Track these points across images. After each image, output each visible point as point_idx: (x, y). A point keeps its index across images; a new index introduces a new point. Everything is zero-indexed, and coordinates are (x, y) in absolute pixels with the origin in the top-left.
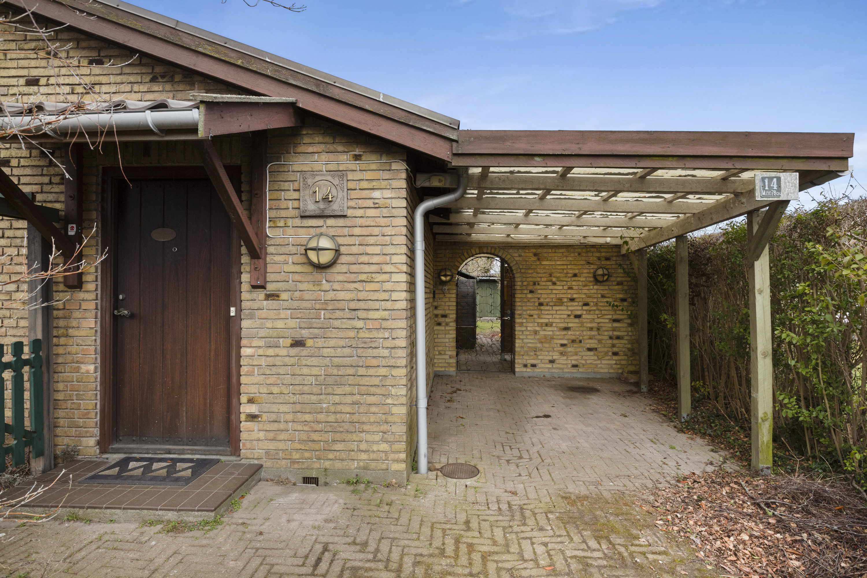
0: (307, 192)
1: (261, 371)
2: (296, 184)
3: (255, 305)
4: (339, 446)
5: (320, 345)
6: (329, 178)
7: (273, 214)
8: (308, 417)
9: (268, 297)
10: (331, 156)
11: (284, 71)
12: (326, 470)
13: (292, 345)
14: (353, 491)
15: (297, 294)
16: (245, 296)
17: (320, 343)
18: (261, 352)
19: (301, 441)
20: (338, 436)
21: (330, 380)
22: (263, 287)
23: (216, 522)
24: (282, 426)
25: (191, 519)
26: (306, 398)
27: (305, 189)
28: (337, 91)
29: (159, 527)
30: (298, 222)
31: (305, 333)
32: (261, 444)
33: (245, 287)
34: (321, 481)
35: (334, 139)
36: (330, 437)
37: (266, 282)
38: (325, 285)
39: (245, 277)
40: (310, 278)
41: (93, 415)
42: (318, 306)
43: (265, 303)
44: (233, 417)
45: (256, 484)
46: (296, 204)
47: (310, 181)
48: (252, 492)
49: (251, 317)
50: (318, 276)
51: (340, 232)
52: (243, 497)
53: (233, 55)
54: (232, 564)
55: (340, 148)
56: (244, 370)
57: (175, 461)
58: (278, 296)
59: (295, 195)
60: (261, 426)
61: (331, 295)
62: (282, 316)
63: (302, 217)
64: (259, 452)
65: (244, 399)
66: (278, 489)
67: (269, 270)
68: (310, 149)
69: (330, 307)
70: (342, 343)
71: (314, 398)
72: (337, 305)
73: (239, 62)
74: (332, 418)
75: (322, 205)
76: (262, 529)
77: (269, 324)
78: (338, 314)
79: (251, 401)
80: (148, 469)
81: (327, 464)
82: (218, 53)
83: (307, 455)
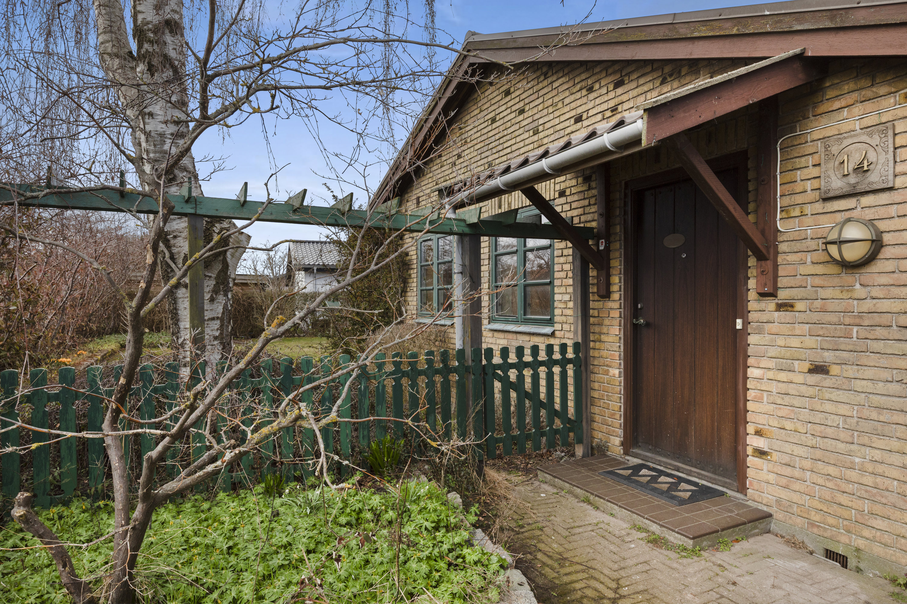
0: (831, 165)
1: (771, 399)
2: (816, 156)
3: (764, 317)
4: (879, 523)
5: (851, 374)
6: (864, 138)
7: (787, 201)
8: (831, 470)
9: (780, 307)
10: (869, 106)
11: (787, 19)
12: (858, 550)
13: (811, 371)
14: (893, 594)
15: (818, 304)
16: (752, 305)
17: (851, 371)
18: (770, 374)
19: (822, 500)
20: (878, 509)
21: (865, 426)
22: (773, 295)
23: (694, 552)
24: (797, 473)
25: (671, 539)
26: (829, 444)
27: (827, 161)
29: (644, 535)
30: (819, 207)
31: (828, 356)
32: (771, 488)
33: (752, 295)
34: (852, 562)
35: (873, 79)
36: (866, 506)
37: (776, 288)
38: (859, 291)
39: (752, 283)
40: (836, 281)
41: (617, 417)
42: (847, 321)
43: (776, 314)
44: (740, 448)
45: (761, 534)
46: (815, 184)
47: (835, 149)
48: (751, 540)
49: (760, 332)
50: (847, 278)
51: (882, 212)
52: (737, 541)
53: (728, 25)
55: (883, 90)
56: (751, 395)
57: (681, 480)
58: (792, 306)
59: (815, 172)
60: (771, 465)
61: (868, 305)
62: (798, 332)
63: (826, 200)
64: (767, 498)
65: (750, 429)
66: (787, 549)
67: (780, 273)
68: (837, 105)
69: (866, 323)
70: (886, 375)
71: (841, 446)
72: (877, 319)
73: (735, 31)
74: (868, 480)
75: (852, 179)
76: (737, 580)
77: (781, 341)
78: (880, 332)
79: (758, 433)
80: (654, 479)
81: (861, 543)
82: (712, 30)
83: (831, 520)
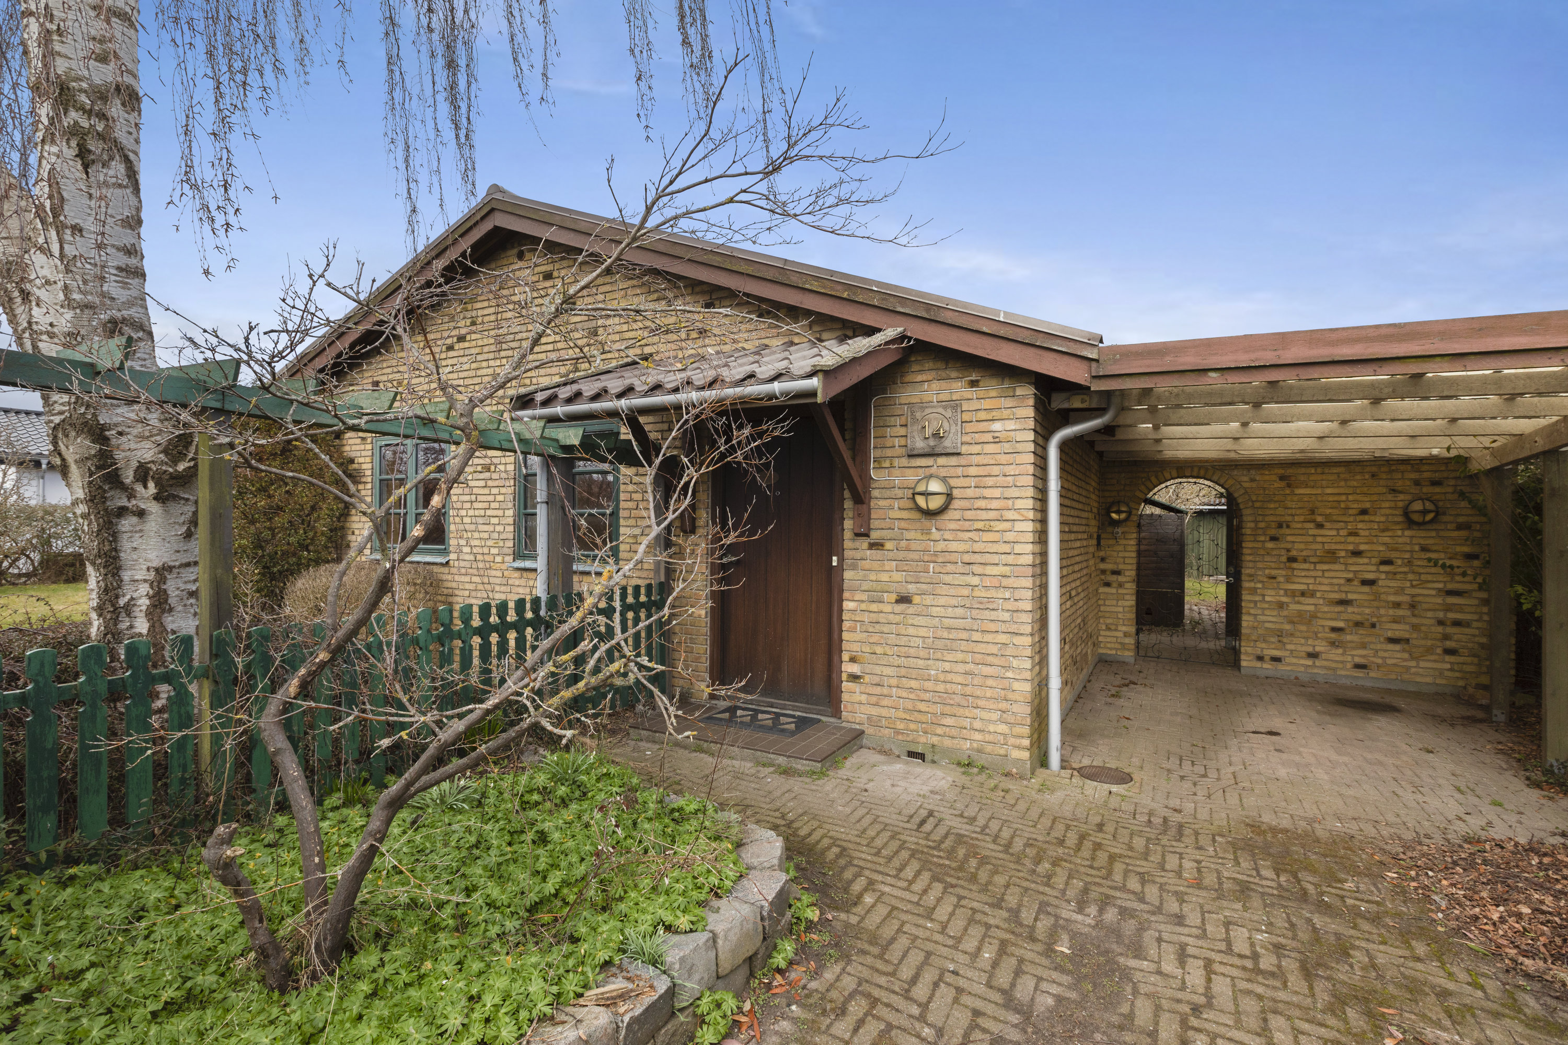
0: (915, 428)
1: (864, 628)
2: (903, 418)
3: (858, 555)
4: (949, 721)
5: (928, 602)
6: (941, 410)
7: (879, 453)
8: (913, 684)
9: (872, 546)
10: (943, 384)
11: (892, 299)
12: (933, 746)
13: (897, 602)
14: (964, 773)
15: (903, 544)
16: (847, 544)
17: (928, 600)
18: (863, 606)
19: (906, 710)
20: (947, 709)
21: (939, 644)
22: (867, 535)
23: (823, 774)
24: (885, 691)
25: (799, 767)
26: (912, 662)
27: (912, 425)
28: (950, 314)
29: (772, 769)
30: (904, 462)
31: (912, 588)
32: (863, 708)
33: (848, 534)
34: (929, 757)
35: (947, 364)
36: (938, 709)
37: (870, 529)
38: (935, 534)
39: (848, 524)
40: (918, 525)
41: (704, 660)
42: (926, 558)
43: (868, 552)
44: (834, 676)
45: (858, 750)
46: (903, 441)
47: (918, 415)
48: (854, 755)
49: (854, 567)
50: (926, 523)
51: (952, 472)
52: (845, 758)
53: (839, 287)
54: (840, 808)
55: (954, 374)
56: (846, 625)
57: (778, 715)
58: (882, 545)
59: (902, 431)
60: (863, 688)
61: (941, 546)
62: (887, 568)
63: (911, 456)
64: (862, 717)
65: (845, 657)
66: (881, 758)
67: (873, 516)
68: (920, 378)
69: (940, 560)
70: (954, 602)
71: (921, 663)
72: (948, 557)
73: (845, 295)
74: (941, 687)
75: (932, 442)
76: (866, 787)
77: (873, 577)
78: (950, 567)
79: (853, 660)
80: (754, 718)
81: (935, 740)
82: (824, 287)
83: (912, 726)
